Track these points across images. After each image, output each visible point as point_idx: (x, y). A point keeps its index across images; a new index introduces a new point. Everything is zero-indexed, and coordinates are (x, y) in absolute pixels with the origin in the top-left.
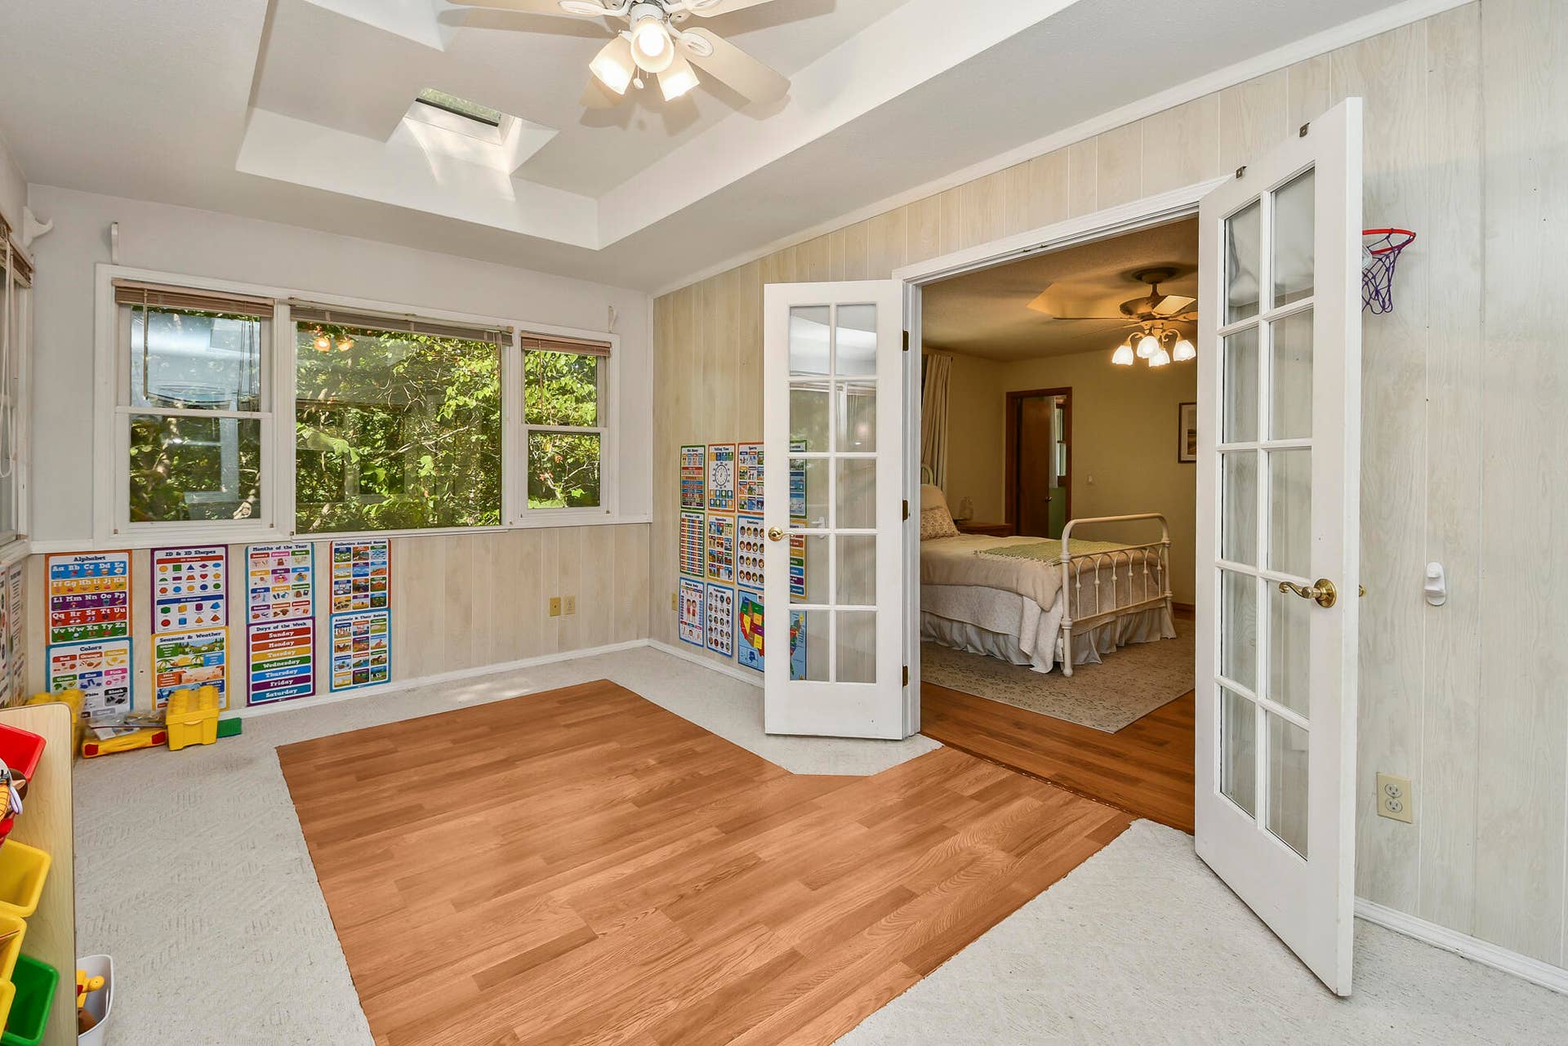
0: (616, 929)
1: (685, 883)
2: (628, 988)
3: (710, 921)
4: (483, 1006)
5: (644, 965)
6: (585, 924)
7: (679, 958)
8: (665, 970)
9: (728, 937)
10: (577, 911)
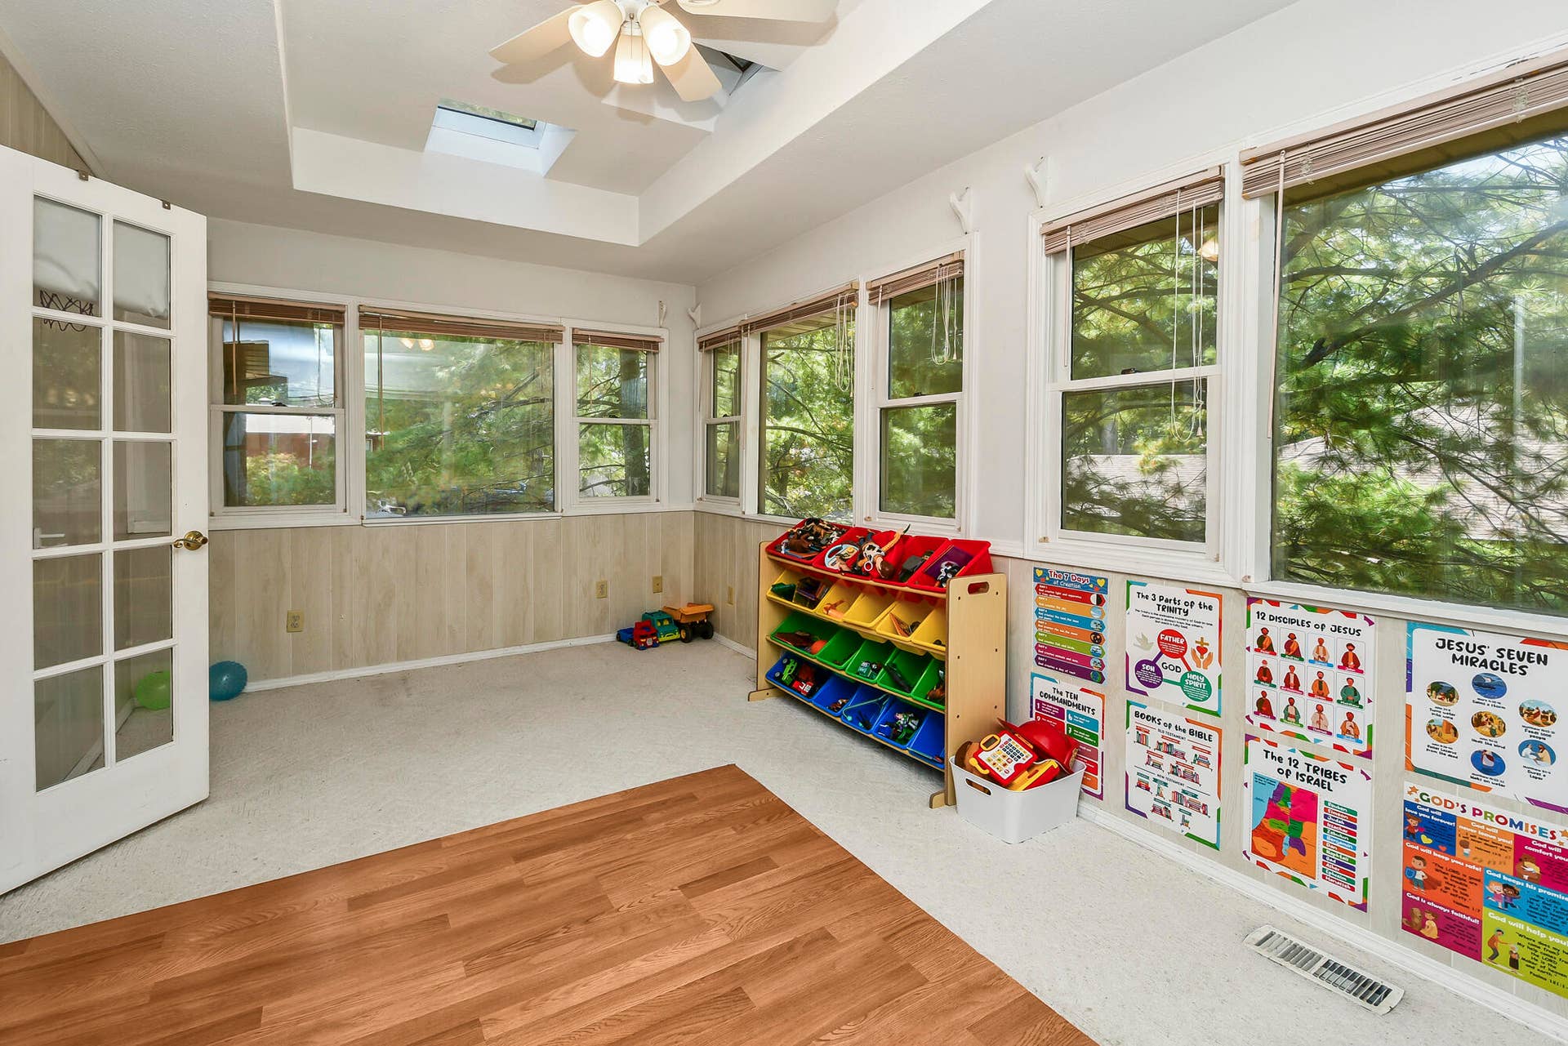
0: (661, 894)
1: (577, 938)
2: (657, 848)
3: (572, 892)
4: (762, 847)
5: (641, 862)
6: (691, 900)
7: (613, 864)
8: (628, 857)
9: (562, 877)
10: (698, 915)
